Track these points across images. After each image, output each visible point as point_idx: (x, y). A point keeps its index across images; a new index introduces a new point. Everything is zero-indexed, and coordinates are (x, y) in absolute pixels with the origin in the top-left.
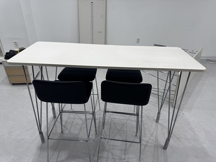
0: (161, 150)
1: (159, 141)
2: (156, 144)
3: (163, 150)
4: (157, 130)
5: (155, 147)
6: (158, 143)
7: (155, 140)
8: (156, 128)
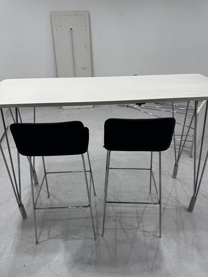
0: (185, 213)
1: (181, 202)
2: (178, 206)
3: (188, 213)
4: (176, 187)
5: (177, 210)
6: (180, 204)
7: (175, 201)
8: (174, 185)
